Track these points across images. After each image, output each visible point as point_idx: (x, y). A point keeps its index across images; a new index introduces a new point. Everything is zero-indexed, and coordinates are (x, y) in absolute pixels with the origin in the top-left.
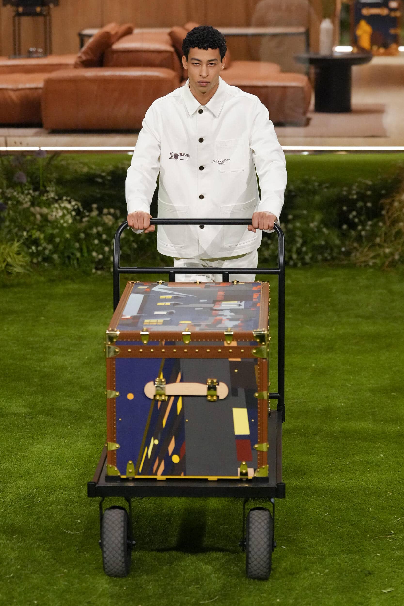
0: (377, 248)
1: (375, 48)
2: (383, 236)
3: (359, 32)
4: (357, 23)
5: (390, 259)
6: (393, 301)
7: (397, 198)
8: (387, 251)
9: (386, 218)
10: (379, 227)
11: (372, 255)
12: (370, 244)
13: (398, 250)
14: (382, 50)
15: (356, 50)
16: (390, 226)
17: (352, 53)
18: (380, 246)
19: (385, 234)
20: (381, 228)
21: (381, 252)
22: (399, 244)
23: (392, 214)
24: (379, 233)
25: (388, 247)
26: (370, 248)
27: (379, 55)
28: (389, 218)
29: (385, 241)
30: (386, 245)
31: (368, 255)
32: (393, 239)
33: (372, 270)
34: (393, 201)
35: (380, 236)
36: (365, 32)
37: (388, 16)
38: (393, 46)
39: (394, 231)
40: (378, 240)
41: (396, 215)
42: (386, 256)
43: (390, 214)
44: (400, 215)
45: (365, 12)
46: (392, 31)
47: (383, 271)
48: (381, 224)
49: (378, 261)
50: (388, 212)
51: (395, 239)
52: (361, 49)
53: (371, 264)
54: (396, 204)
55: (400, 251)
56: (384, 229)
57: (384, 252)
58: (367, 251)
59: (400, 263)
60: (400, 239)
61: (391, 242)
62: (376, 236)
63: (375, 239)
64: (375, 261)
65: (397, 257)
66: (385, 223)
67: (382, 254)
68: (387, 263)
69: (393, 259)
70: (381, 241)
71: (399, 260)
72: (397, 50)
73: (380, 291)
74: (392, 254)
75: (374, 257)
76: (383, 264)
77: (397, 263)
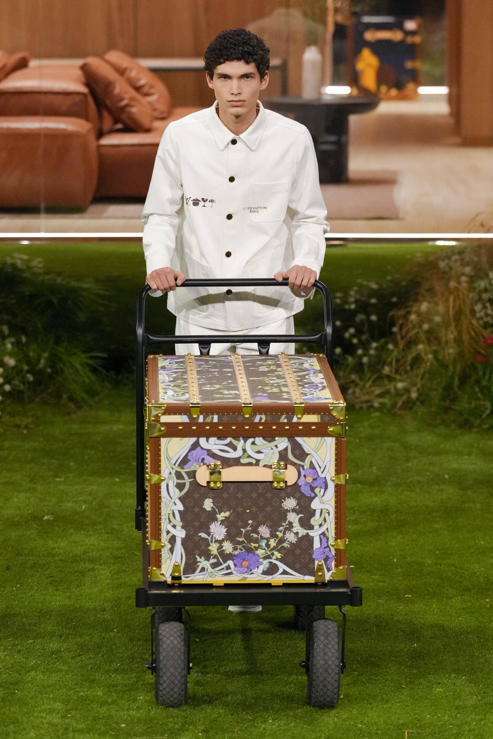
0: (386, 382)
1: (384, 89)
2: (394, 363)
3: (360, 66)
4: (357, 52)
5: (405, 398)
6: (408, 460)
7: (414, 309)
8: (400, 385)
9: (399, 337)
10: (388, 350)
11: (378, 391)
12: (376, 375)
13: (415, 385)
14: (394, 92)
15: (355, 92)
16: (403, 350)
17: (350, 96)
18: (390, 378)
19: (397, 361)
20: (392, 351)
21: (391, 387)
22: (417, 375)
23: (407, 332)
24: (389, 360)
25: (401, 381)
26: (374, 381)
27: (390, 99)
28: (402, 338)
29: (396, 372)
30: (398, 377)
31: (373, 392)
32: (408, 368)
33: (377, 414)
34: (409, 313)
35: (390, 364)
36: (369, 65)
37: (402, 42)
38: (410, 86)
39: (410, 358)
40: (387, 370)
41: (413, 333)
42: (398, 394)
43: (404, 331)
44: (418, 332)
45: (370, 36)
46: (409, 65)
47: (394, 415)
48: (391, 347)
49: (386, 400)
50: (401, 329)
51: (412, 369)
52: (363, 91)
53: (376, 405)
54: (413, 317)
55: (419, 385)
56: (395, 353)
57: (395, 388)
58: (370, 386)
59: (418, 403)
60: (419, 368)
61: (406, 372)
62: (384, 363)
63: (383, 368)
64: (381, 400)
65: (414, 395)
66: (396, 345)
67: (392, 390)
68: (400, 403)
69: (409, 397)
70: (391, 371)
71: (418, 399)
72: (416, 92)
73: (390, 444)
74: (407, 391)
75: (381, 395)
76: (394, 405)
77: (414, 403)
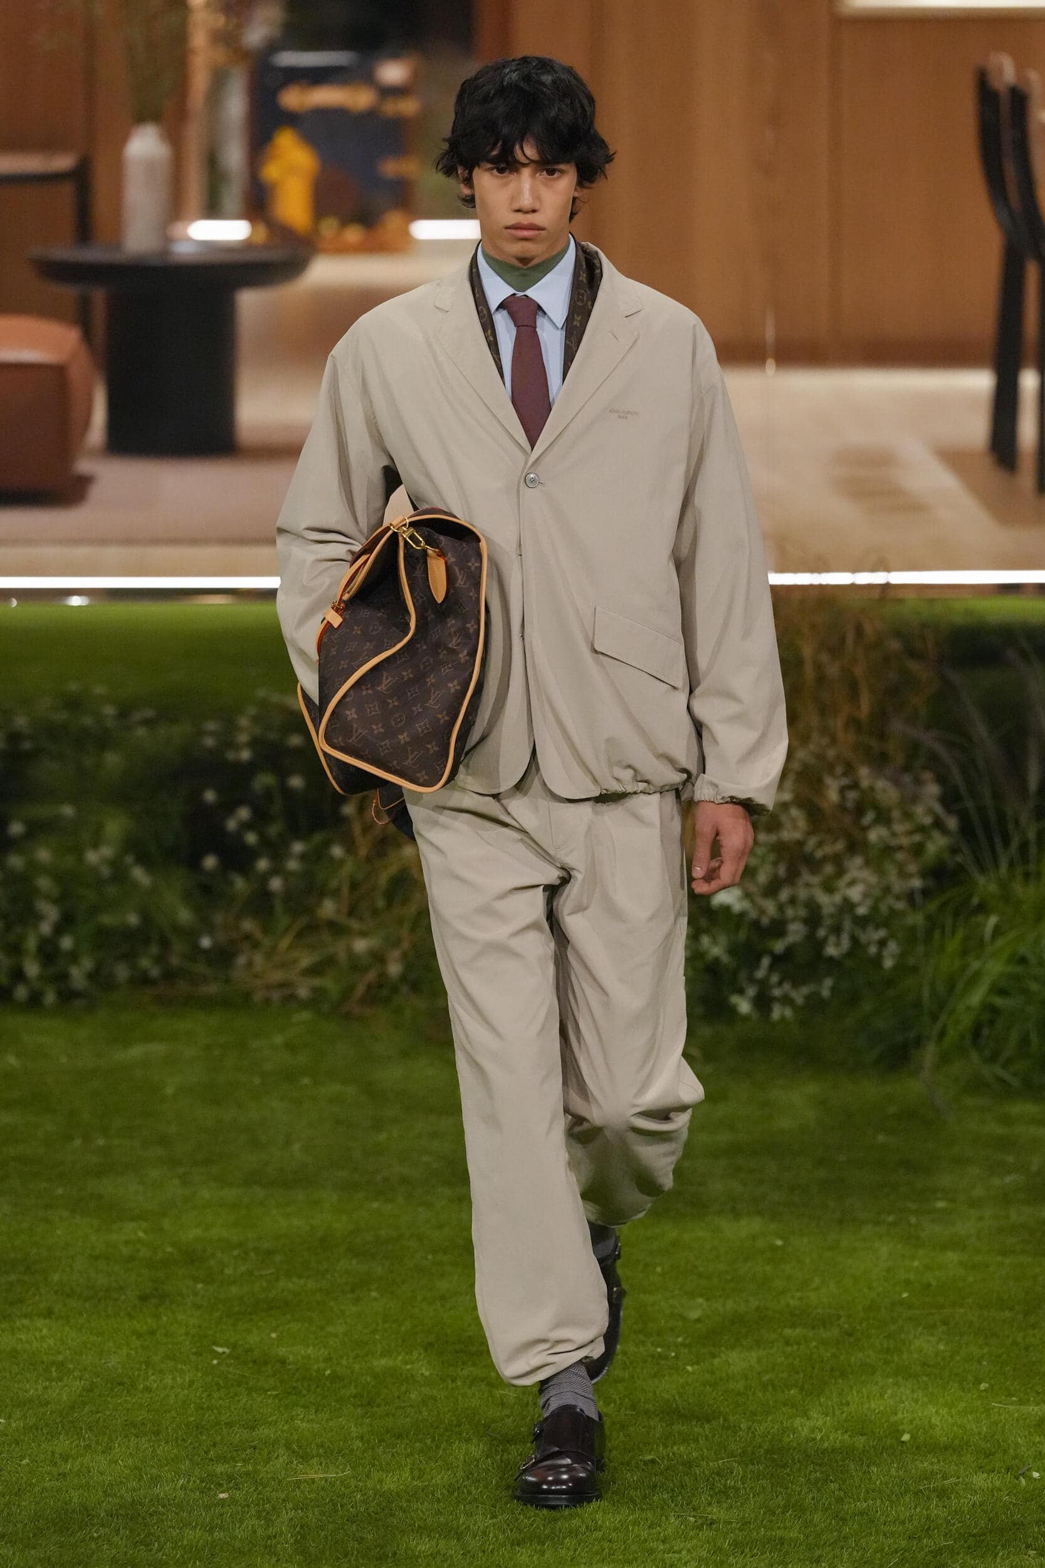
0: (327, 937)
1: (329, 227)
2: (345, 892)
3: (272, 171)
5: (371, 976)
6: (378, 1125)
8: (361, 945)
9: (357, 829)
10: (332, 859)
11: (306, 961)
12: (303, 921)
13: (398, 943)
14: (353, 234)
15: (262, 234)
16: (369, 860)
17: (247, 245)
18: (336, 929)
19: (354, 886)
21: (339, 949)
22: (400, 922)
24: (334, 883)
25: (363, 934)
26: (300, 935)
27: (343, 250)
28: (365, 830)
29: (352, 912)
30: (355, 925)
31: (294, 962)
32: (380, 903)
33: (305, 1015)
35: (336, 893)
36: (294, 170)
37: (372, 114)
38: (393, 220)
39: (383, 879)
40: (328, 908)
42: (356, 965)
45: (294, 99)
46: (391, 168)
47: (347, 1016)
48: (337, 851)
49: (329, 983)
51: (390, 903)
52: (281, 232)
53: (303, 992)
55: (406, 945)
56: (348, 868)
57: (349, 951)
58: (290, 948)
59: (405, 989)
61: (375, 913)
62: (322, 893)
63: (319, 904)
64: (317, 982)
65: (394, 969)
66: (350, 847)
67: (342, 955)
68: (360, 989)
69: (383, 975)
70: (338, 911)
71: (403, 978)
72: (406, 234)
73: (336, 1088)
74: (378, 958)
75: (315, 970)
76: (346, 994)
77: (395, 990)
